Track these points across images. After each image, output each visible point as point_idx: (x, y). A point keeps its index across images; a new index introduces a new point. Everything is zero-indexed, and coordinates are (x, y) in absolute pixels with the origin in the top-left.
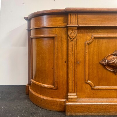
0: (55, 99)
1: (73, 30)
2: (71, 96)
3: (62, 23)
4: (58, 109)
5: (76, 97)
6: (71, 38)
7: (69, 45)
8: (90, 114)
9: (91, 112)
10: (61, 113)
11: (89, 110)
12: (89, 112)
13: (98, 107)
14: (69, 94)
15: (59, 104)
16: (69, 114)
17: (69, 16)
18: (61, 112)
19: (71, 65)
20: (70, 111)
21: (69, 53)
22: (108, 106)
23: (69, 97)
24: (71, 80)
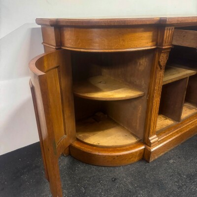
7: (157, 76)
18: (140, 161)
23: (152, 141)
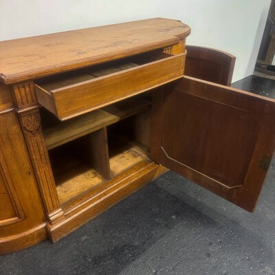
0: (26, 233)
4: (36, 241)
5: (62, 212)
6: (31, 132)
7: (31, 144)
8: (87, 221)
9: (87, 219)
12: (85, 220)
13: (96, 207)
14: (50, 215)
17: (16, 91)
18: (43, 241)
19: (43, 174)
20: (59, 235)
21: (34, 157)
23: (52, 218)
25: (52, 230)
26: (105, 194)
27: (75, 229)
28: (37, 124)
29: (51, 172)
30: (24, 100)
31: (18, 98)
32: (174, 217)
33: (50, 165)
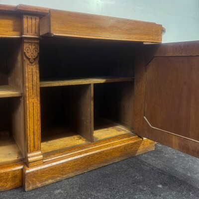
1: (33, 45)
2: (32, 157)
3: (10, 31)
5: (42, 156)
8: (64, 176)
9: (65, 174)
10: (15, 192)
11: (62, 171)
12: (63, 175)
13: (76, 163)
14: (29, 155)
15: (10, 177)
16: (31, 188)
17: (25, 20)
19: (31, 105)
20: (33, 181)
21: (27, 85)
22: (88, 158)
24: (32, 130)
25: (27, 171)
26: (86, 152)
27: (50, 181)
28: (36, 54)
29: (39, 105)
30: (29, 29)
31: (25, 26)
32: (160, 186)
33: (39, 98)
